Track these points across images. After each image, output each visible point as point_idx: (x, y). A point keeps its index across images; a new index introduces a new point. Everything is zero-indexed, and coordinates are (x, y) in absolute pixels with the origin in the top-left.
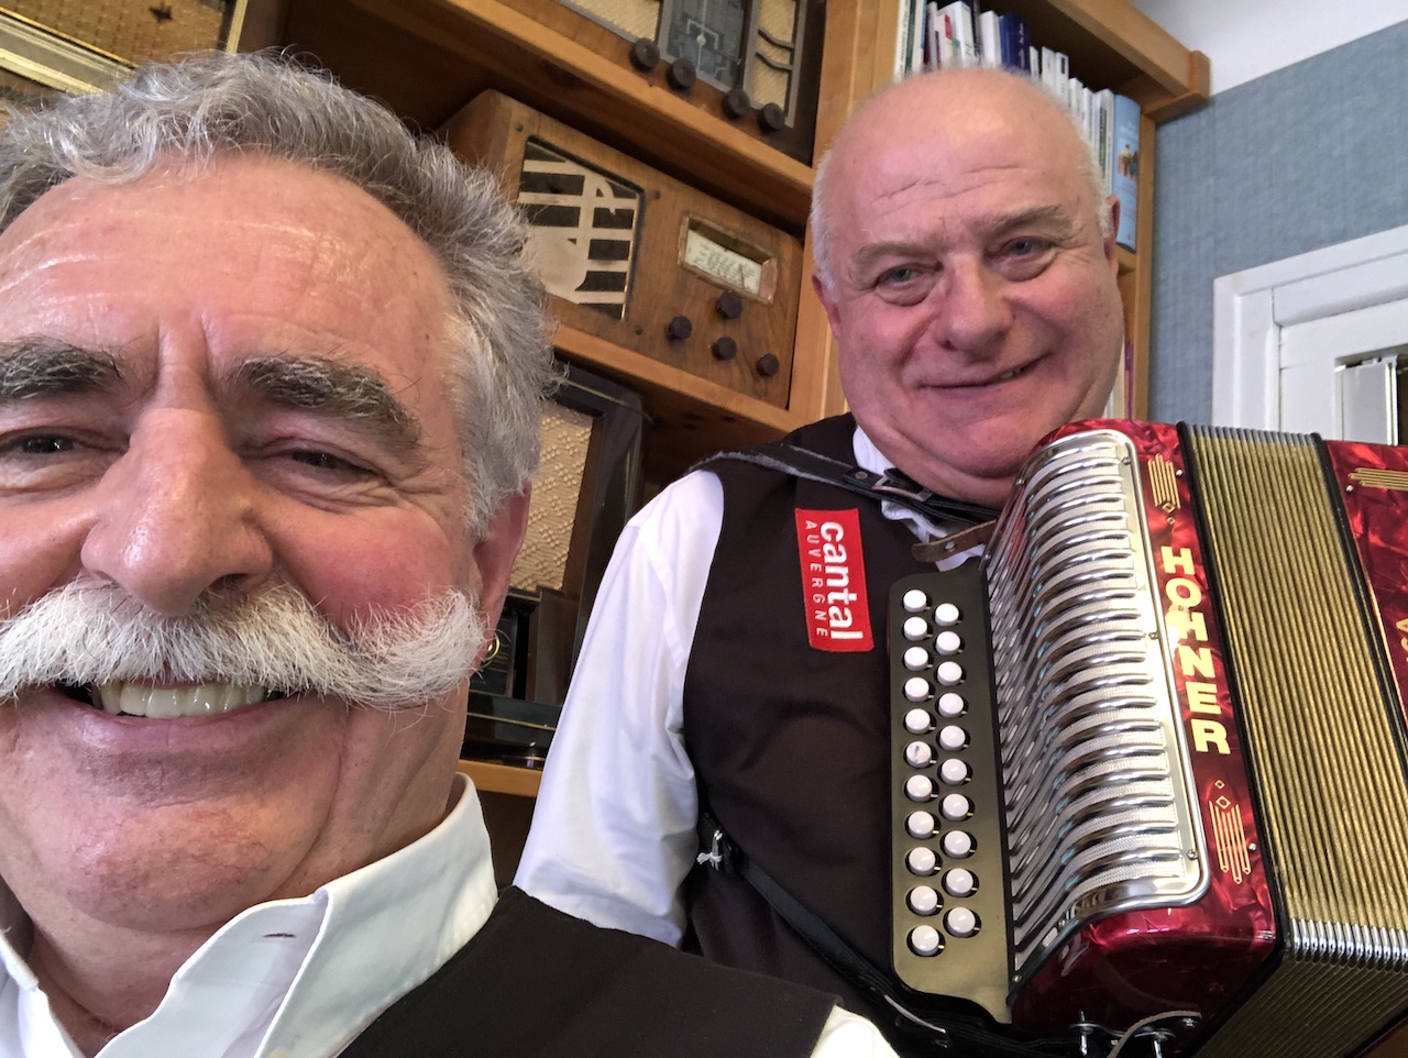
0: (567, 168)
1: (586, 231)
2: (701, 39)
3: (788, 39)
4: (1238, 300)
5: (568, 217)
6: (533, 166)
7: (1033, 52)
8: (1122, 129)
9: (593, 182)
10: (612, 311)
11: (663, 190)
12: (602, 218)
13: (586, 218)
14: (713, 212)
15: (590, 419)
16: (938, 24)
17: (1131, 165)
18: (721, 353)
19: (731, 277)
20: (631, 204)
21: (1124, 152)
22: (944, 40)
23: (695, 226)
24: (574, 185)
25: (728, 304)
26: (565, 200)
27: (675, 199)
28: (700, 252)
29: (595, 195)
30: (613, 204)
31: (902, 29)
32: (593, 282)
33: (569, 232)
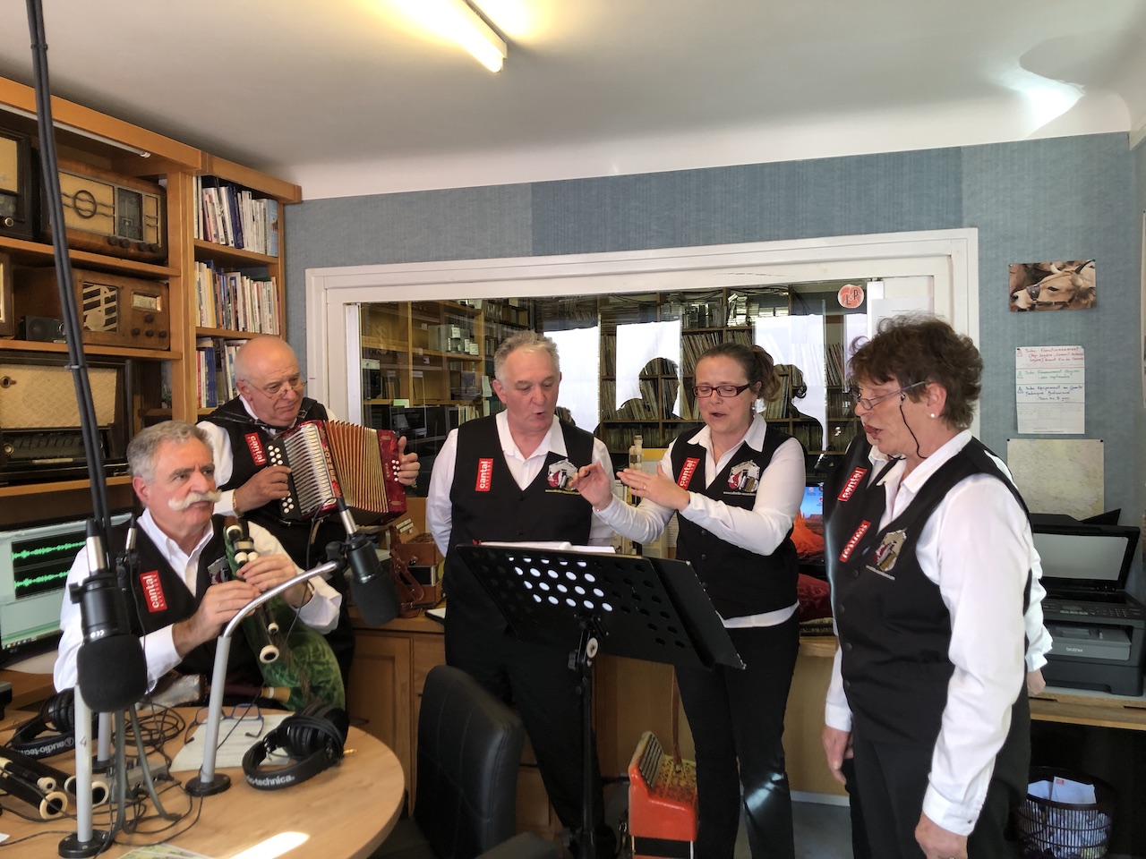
0: (95, 288)
1: (104, 306)
2: (127, 223)
3: (155, 215)
4: (313, 278)
5: (97, 304)
6: (86, 291)
7: (239, 194)
8: (271, 213)
9: (104, 289)
10: (114, 330)
11: (124, 285)
12: (108, 300)
13: (103, 302)
14: (141, 286)
15: (116, 370)
16: (207, 198)
17: (275, 226)
18: (149, 334)
19: (148, 306)
20: (114, 293)
21: (273, 222)
22: (209, 204)
23: (135, 293)
24: (97, 293)
25: (149, 317)
26: (96, 299)
27: (128, 285)
28: (139, 301)
29: (105, 293)
30: (110, 294)
31: (195, 207)
32: (108, 322)
33: (99, 308)
